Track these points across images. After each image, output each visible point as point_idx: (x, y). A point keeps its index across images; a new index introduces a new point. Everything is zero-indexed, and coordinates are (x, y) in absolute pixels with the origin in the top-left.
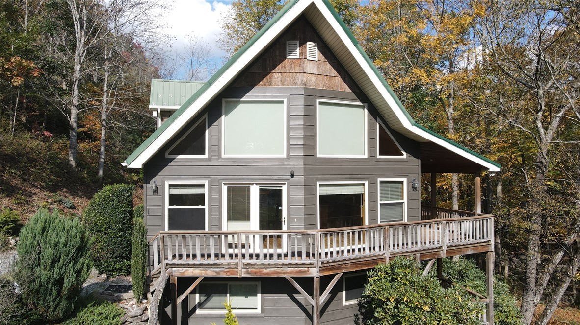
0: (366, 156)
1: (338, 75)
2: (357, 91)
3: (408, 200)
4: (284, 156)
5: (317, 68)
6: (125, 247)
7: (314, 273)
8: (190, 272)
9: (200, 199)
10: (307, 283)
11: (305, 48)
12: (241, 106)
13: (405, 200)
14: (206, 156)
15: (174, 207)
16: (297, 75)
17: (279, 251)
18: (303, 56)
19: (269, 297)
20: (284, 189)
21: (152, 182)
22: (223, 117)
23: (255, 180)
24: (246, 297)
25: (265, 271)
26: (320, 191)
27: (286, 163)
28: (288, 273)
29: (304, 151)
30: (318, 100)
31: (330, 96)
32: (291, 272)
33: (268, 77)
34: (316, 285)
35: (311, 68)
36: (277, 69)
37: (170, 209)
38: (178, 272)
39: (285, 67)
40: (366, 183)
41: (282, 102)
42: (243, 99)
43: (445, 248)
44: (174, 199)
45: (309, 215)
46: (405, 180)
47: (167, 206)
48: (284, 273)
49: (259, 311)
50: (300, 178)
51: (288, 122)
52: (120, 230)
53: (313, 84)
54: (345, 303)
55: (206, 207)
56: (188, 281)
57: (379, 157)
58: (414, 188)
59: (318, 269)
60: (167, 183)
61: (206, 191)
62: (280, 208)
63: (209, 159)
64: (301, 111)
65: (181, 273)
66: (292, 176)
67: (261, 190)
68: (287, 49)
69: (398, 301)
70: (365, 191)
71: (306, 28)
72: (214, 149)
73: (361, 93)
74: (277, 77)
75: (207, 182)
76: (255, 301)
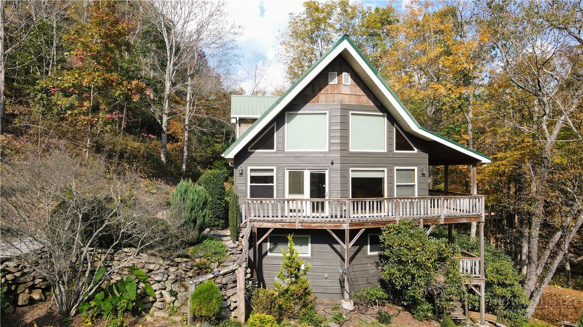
0: (385, 151)
1: (365, 94)
2: (379, 105)
3: (419, 183)
4: (327, 150)
5: (349, 90)
6: (222, 211)
7: (346, 227)
8: (265, 225)
9: (270, 179)
10: (341, 233)
11: (342, 77)
12: (298, 117)
13: (416, 183)
14: (275, 150)
15: (254, 184)
16: (336, 96)
17: (323, 215)
18: (340, 82)
19: (316, 245)
20: (327, 173)
21: (239, 168)
22: (286, 124)
23: (307, 167)
24: (301, 246)
25: (313, 225)
26: (352, 175)
27: (328, 155)
28: (328, 227)
29: (341, 147)
30: (351, 112)
31: (359, 109)
32: (331, 226)
33: (316, 97)
34: (347, 236)
35: (345, 90)
36: (322, 92)
37: (250, 186)
38: (258, 225)
39: (328, 90)
40: (386, 169)
41: (326, 114)
42: (299, 112)
43: (443, 217)
44: (254, 179)
45: (343, 192)
46: (416, 168)
47: (249, 184)
48: (326, 227)
49: (309, 255)
50: (337, 166)
51: (330, 127)
52: (218, 199)
53: (347, 101)
54: (369, 253)
55: (275, 184)
57: (395, 151)
58: (423, 174)
59: (348, 224)
60: (249, 168)
61: (274, 174)
62: (324, 186)
63: (277, 153)
64: (338, 120)
65: (260, 226)
66: (332, 164)
67: (311, 174)
68: (329, 78)
70: (385, 175)
71: (342, 63)
72: (280, 146)
73: (382, 106)
74: (321, 97)
75: (274, 169)
76: (307, 249)
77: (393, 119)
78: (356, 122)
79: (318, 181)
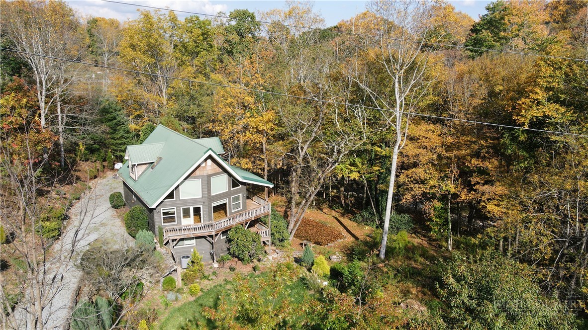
0: (227, 190)
4: (201, 197)
7: (213, 233)
9: (173, 213)
10: (211, 236)
11: (207, 162)
12: (186, 182)
13: (241, 201)
14: (175, 199)
15: (165, 216)
16: (204, 171)
18: (206, 165)
19: (198, 240)
20: (201, 207)
21: (157, 209)
22: (180, 187)
23: (191, 205)
24: (191, 241)
25: (199, 235)
26: (213, 205)
27: (202, 199)
28: (205, 234)
29: (207, 195)
30: (211, 177)
31: (216, 174)
32: (207, 234)
33: (194, 172)
34: (214, 236)
35: (209, 168)
36: (197, 170)
38: (172, 238)
39: (200, 169)
40: (227, 199)
41: (200, 180)
42: (187, 180)
43: (254, 217)
44: (164, 214)
45: (210, 214)
46: (241, 194)
47: (162, 216)
49: (195, 245)
50: (206, 203)
51: (202, 186)
53: (210, 172)
54: (222, 238)
55: (175, 215)
57: (232, 189)
58: (244, 197)
59: (215, 232)
60: (162, 209)
61: (175, 210)
62: (200, 212)
64: (206, 182)
66: (204, 202)
67: (194, 208)
69: (238, 239)
70: (227, 201)
71: (208, 157)
72: (177, 196)
73: (225, 171)
74: (197, 173)
75: (175, 208)
76: (194, 241)
77: (230, 175)
78: (213, 180)
79: (197, 211)
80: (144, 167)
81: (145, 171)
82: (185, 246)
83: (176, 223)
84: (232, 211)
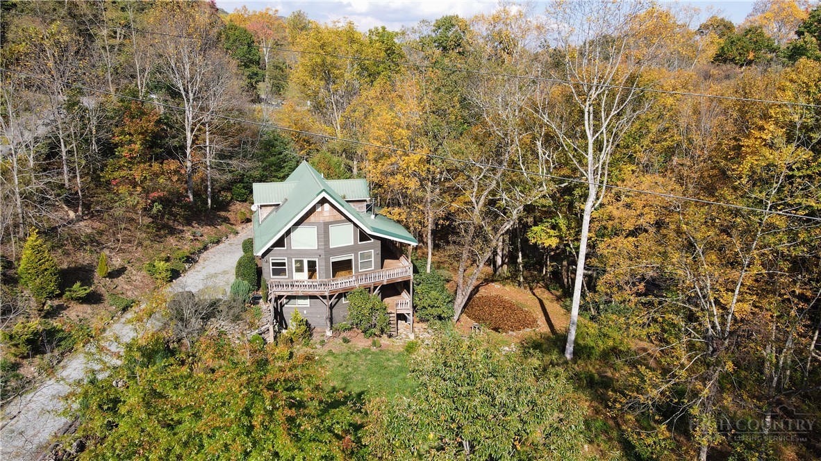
0: (353, 244)
1: (339, 214)
3: (375, 259)
4: (317, 248)
5: (328, 213)
7: (327, 294)
8: (282, 294)
9: (284, 264)
10: (324, 297)
11: (323, 207)
12: (298, 229)
13: (373, 259)
14: (285, 248)
15: (274, 267)
16: (320, 218)
18: (323, 209)
19: (312, 300)
20: (317, 260)
21: (265, 259)
22: (291, 234)
23: (305, 257)
24: (304, 301)
26: (332, 260)
27: (317, 251)
28: (318, 294)
29: (324, 246)
30: (330, 225)
31: (335, 223)
33: (309, 218)
34: (328, 298)
35: (326, 214)
36: (312, 215)
38: (278, 294)
39: (315, 214)
40: (353, 255)
41: (315, 227)
42: (299, 227)
43: (386, 281)
44: (274, 264)
45: (327, 270)
46: (373, 251)
47: (271, 267)
48: (316, 294)
49: (309, 306)
50: (323, 256)
51: (318, 236)
53: (328, 219)
54: (344, 302)
55: (286, 267)
56: (282, 297)
57: (360, 243)
58: (378, 254)
59: (329, 292)
60: (271, 258)
61: (286, 261)
62: (316, 267)
63: (287, 249)
64: (322, 231)
65: (280, 295)
66: (320, 255)
67: (308, 261)
70: (353, 258)
71: (324, 201)
72: (289, 245)
73: (350, 220)
74: (312, 218)
75: (286, 258)
76: (307, 302)
77: (355, 225)
78: (333, 230)
79: (312, 266)
80: (269, 209)
81: (270, 213)
82: (297, 306)
83: (287, 277)
84: (360, 271)
